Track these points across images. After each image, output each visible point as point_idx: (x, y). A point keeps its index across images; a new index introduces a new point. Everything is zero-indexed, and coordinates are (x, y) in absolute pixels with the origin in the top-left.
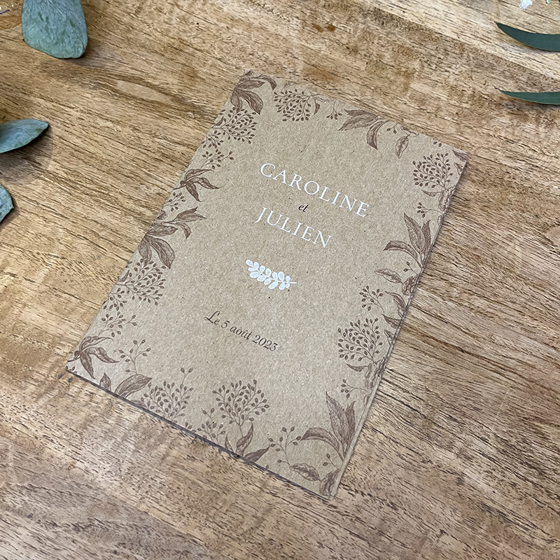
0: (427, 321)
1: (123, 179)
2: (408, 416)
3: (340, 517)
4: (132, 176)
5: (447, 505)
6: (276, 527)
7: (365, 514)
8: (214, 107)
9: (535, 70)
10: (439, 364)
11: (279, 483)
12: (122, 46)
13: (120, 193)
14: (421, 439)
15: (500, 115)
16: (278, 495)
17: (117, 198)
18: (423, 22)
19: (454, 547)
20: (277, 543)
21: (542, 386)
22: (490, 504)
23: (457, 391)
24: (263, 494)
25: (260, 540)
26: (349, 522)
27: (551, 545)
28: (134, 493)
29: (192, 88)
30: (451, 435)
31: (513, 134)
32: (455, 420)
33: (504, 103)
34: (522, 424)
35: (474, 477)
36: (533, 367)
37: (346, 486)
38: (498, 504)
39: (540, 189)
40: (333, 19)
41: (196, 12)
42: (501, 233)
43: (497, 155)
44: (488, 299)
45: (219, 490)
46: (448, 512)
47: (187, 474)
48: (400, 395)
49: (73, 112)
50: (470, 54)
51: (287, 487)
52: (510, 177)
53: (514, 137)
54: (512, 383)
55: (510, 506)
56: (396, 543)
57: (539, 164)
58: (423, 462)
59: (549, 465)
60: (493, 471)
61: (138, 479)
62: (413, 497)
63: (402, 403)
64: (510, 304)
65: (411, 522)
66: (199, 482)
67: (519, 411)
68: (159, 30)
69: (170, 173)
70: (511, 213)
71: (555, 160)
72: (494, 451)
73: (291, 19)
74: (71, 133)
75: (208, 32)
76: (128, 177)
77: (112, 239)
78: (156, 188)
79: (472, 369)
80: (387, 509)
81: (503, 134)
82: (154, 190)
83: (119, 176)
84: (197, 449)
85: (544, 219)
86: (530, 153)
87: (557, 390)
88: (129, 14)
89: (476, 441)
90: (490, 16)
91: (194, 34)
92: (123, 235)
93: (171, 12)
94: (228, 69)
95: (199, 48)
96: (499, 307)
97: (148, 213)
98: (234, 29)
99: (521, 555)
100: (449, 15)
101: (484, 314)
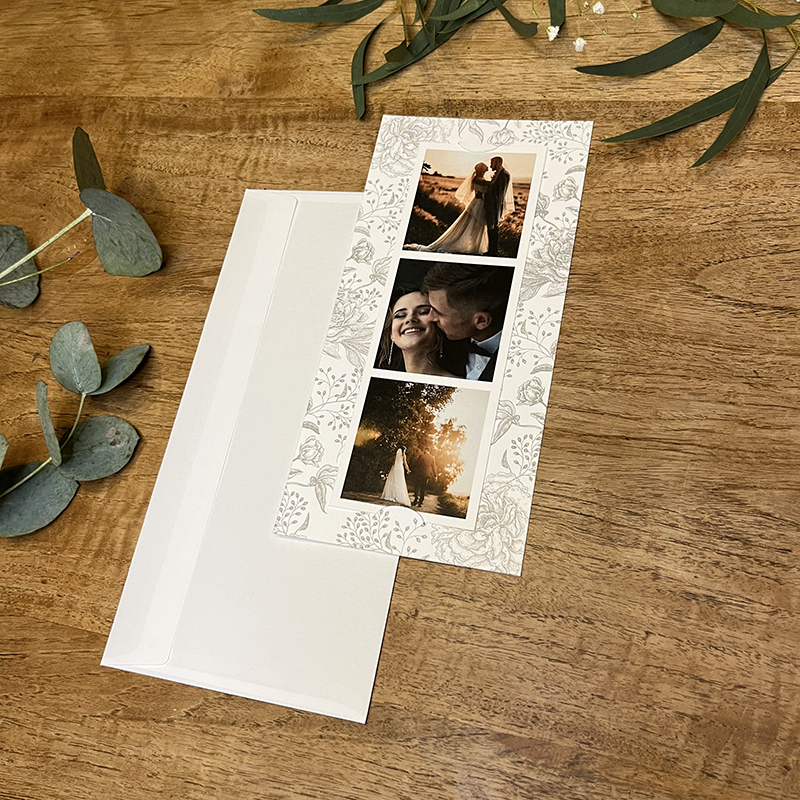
0: (580, 419)
2: (582, 525)
3: (535, 647)
5: (647, 604)
6: (471, 673)
7: (560, 636)
9: (642, 99)
10: (604, 460)
11: (463, 630)
12: (197, 241)
15: (613, 166)
18: (501, 95)
19: (663, 646)
20: (477, 689)
21: (727, 450)
22: (694, 590)
23: (631, 483)
24: (450, 644)
25: (459, 690)
26: (546, 649)
27: (775, 617)
30: (635, 531)
31: (632, 182)
32: (636, 514)
33: (613, 150)
35: (670, 567)
36: (712, 432)
38: (704, 589)
39: (677, 233)
41: (261, 178)
42: (641, 297)
43: (618, 212)
44: (644, 375)
46: (649, 611)
48: (569, 505)
49: (168, 325)
50: (562, 110)
52: (639, 232)
53: (634, 185)
54: (692, 456)
55: (718, 587)
56: (600, 657)
57: (670, 205)
58: (611, 567)
59: (752, 531)
63: (573, 512)
64: (670, 372)
65: (612, 632)
67: (706, 484)
70: (649, 272)
71: (687, 194)
72: (687, 534)
74: (173, 347)
79: (643, 454)
80: (583, 626)
81: (621, 187)
85: (689, 265)
86: (657, 196)
87: (744, 448)
88: (195, 205)
89: (665, 530)
90: (575, 59)
93: (236, 188)
96: (657, 378)
99: (742, 636)
101: (643, 392)
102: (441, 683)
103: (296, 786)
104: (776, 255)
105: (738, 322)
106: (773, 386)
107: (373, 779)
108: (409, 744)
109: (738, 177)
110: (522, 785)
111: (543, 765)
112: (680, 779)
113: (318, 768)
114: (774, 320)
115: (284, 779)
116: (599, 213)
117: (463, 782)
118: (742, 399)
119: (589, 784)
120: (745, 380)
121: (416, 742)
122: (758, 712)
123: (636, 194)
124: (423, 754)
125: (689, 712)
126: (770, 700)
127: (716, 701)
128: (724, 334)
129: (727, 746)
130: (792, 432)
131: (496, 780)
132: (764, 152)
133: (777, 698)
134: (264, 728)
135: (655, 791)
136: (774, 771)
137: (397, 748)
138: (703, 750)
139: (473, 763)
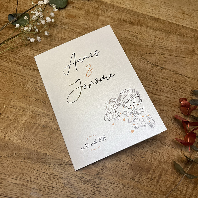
102: (62, 149)
103: (11, 176)
104: (162, 55)
105: (152, 68)
106: (158, 85)
107: (37, 175)
108: (50, 166)
109: (156, 35)
110: (82, 179)
111: (89, 174)
112: (125, 180)
113: (19, 171)
114: (160, 70)
115: (7, 174)
116: (122, 35)
117: (65, 178)
118: (151, 87)
119: (101, 180)
120: (152, 82)
121: (52, 165)
122: (146, 164)
123: (131, 33)
124: (54, 169)
125: (130, 163)
126: (150, 161)
127: (137, 161)
128: (149, 70)
129: (138, 172)
130: (162, 97)
131: (75, 178)
132: (162, 31)
133: (151, 161)
134: (3, 158)
135: (118, 183)
136: (149, 180)
137: (46, 167)
138: (132, 173)
139: (69, 173)
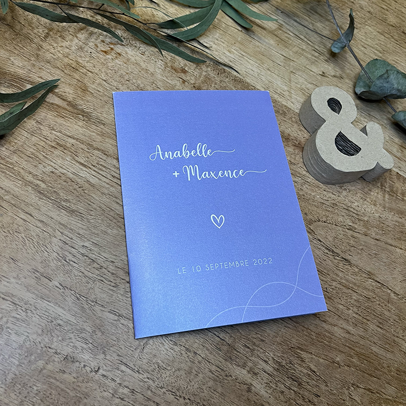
1: (26, 158)
4: (33, 157)
8: (98, 114)
13: (23, 169)
14: (226, 360)
16: (125, 399)
17: (20, 172)
28: (16, 397)
29: (84, 98)
34: (290, 351)
37: (174, 392)
40: (186, 65)
45: (82, 396)
47: (58, 383)
51: (132, 394)
60: (270, 383)
61: (20, 387)
62: (218, 401)
66: (67, 390)
68: (61, 52)
69: (62, 158)
73: (157, 61)
75: (98, 60)
76: (30, 157)
77: (13, 202)
78: (51, 167)
82: (49, 169)
83: (23, 155)
84: (67, 365)
91: (87, 59)
92: (22, 200)
94: (111, 88)
95: (90, 70)
97: (43, 185)
98: (117, 61)
100: (260, 75)
